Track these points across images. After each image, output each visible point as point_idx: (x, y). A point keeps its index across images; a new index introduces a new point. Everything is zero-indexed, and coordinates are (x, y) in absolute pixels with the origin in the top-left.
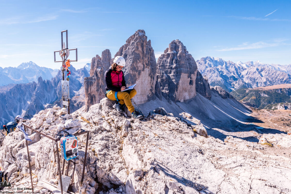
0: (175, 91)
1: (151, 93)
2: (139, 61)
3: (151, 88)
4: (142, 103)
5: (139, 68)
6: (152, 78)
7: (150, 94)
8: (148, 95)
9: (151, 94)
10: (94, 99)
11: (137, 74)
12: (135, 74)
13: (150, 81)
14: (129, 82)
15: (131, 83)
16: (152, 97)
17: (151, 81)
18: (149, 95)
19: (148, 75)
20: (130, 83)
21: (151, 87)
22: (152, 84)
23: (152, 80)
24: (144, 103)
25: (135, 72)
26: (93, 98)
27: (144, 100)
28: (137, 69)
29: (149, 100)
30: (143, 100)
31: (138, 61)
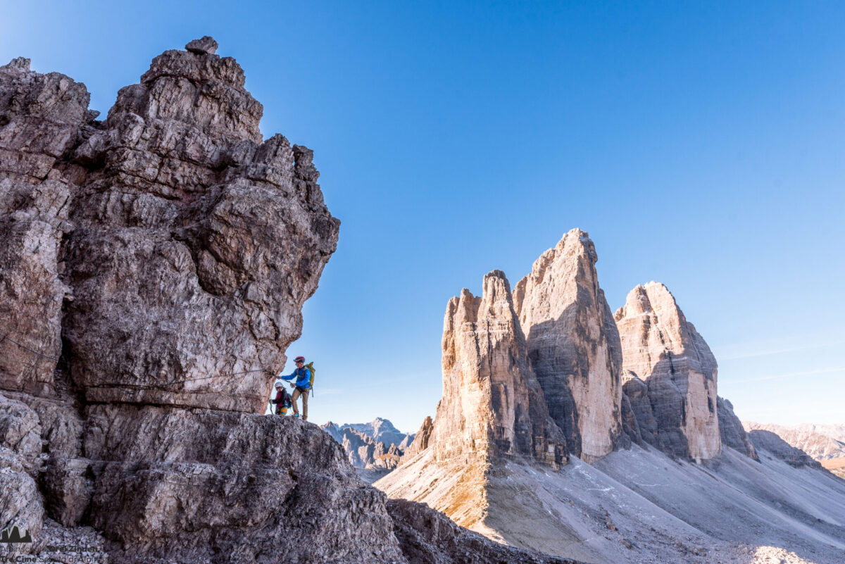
0: (681, 424)
1: (616, 425)
2: (590, 310)
3: (614, 409)
4: (601, 454)
5: (592, 332)
6: (614, 378)
7: (613, 426)
8: (611, 429)
9: (615, 428)
10: (503, 397)
11: (589, 347)
12: (585, 347)
13: (610, 385)
14: (575, 369)
15: (580, 372)
16: (619, 437)
17: (613, 385)
18: (612, 431)
19: (605, 365)
20: (577, 372)
21: (615, 406)
22: (616, 394)
23: (614, 382)
24: (604, 454)
25: (585, 342)
26: (499, 393)
27: (605, 444)
28: (587, 333)
29: (614, 448)
30: (601, 444)
31: (588, 312)
